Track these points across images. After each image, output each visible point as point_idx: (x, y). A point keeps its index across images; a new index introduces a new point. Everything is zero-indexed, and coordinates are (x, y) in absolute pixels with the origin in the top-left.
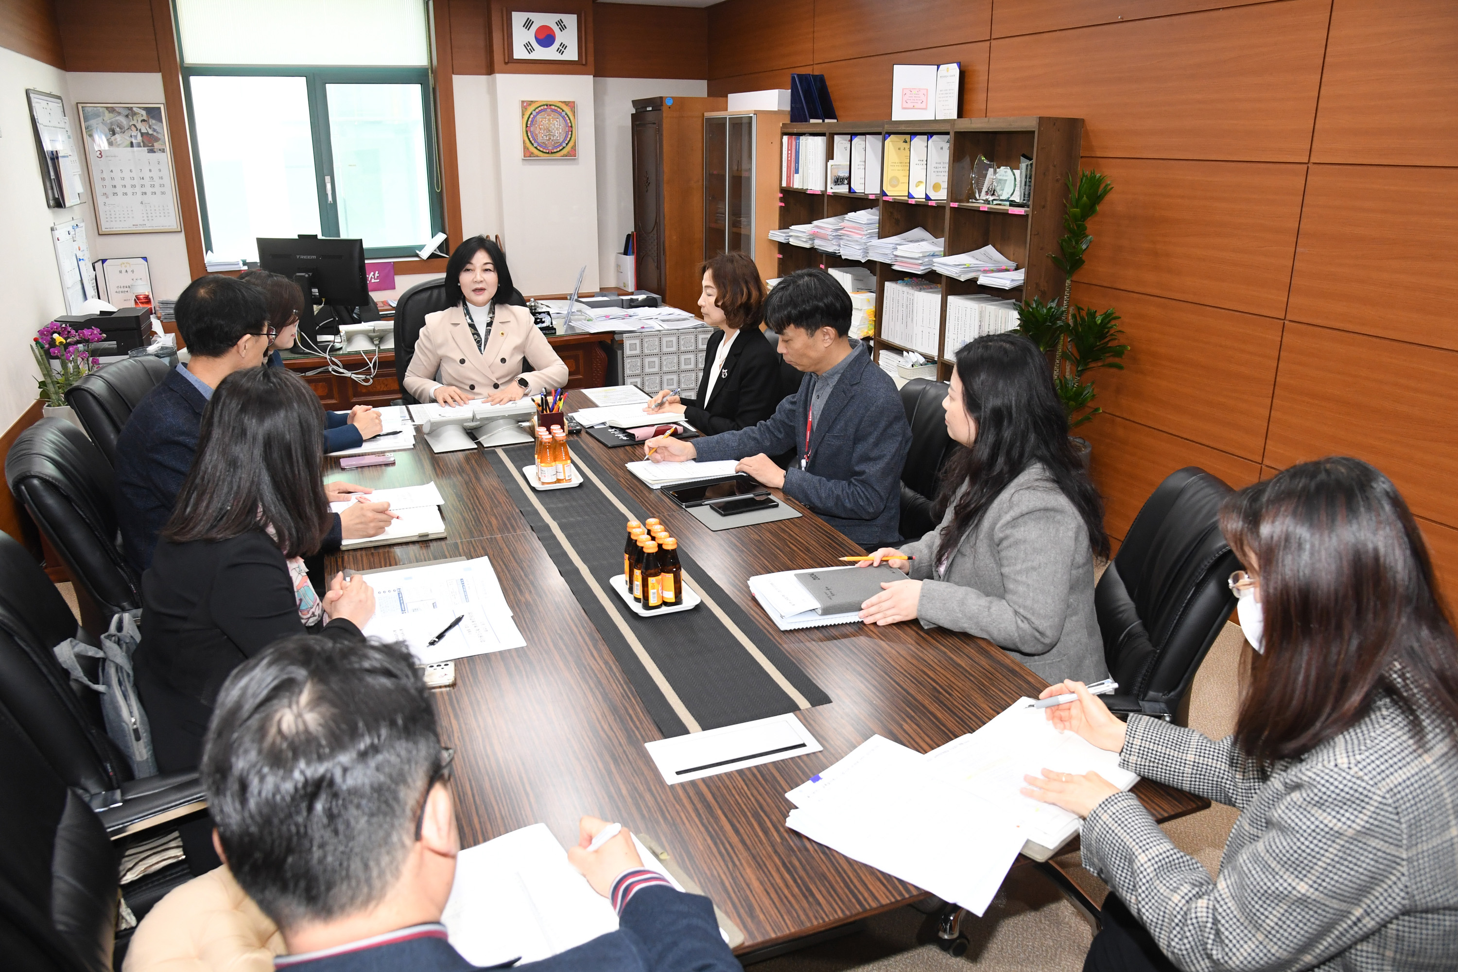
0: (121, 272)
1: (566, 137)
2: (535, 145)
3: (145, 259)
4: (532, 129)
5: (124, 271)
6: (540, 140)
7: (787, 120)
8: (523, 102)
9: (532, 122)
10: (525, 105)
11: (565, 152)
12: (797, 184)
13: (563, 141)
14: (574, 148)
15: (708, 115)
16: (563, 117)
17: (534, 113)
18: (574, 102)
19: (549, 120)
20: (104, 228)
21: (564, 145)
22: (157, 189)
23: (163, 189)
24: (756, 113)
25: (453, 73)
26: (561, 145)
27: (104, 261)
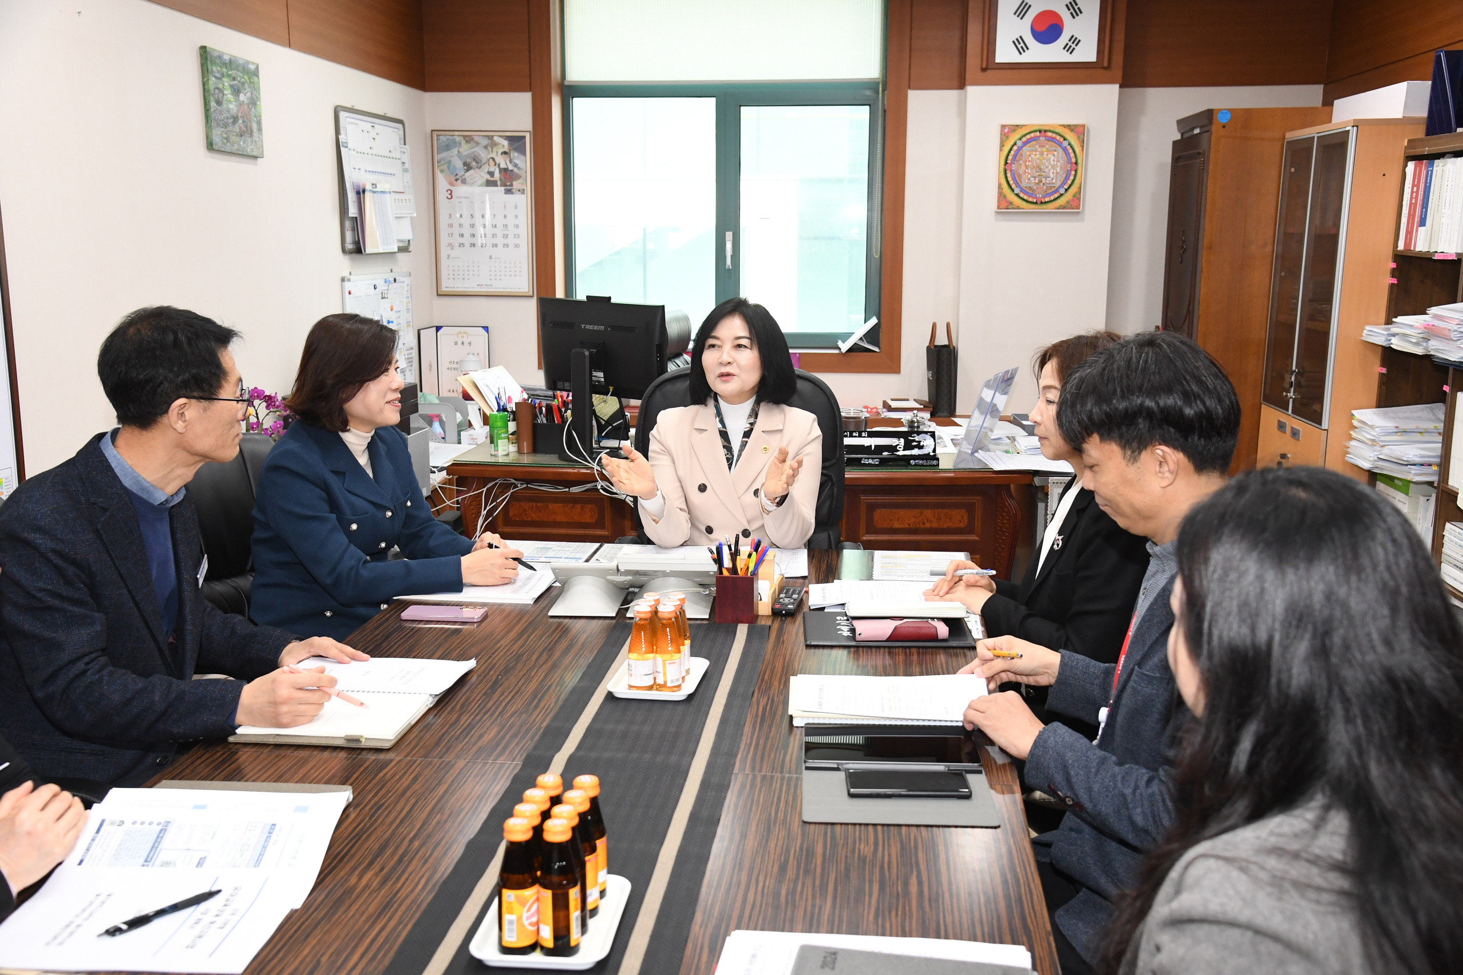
0: (456, 343)
1: (1067, 178)
2: (1017, 191)
3: (486, 329)
4: (1014, 167)
5: (460, 343)
6: (1024, 183)
7: (1420, 132)
8: (1003, 127)
9: (1015, 156)
10: (1007, 131)
11: (1062, 201)
12: (1421, 246)
13: (1062, 186)
14: (1077, 197)
15: (1291, 135)
16: (1065, 150)
17: (1019, 143)
18: (1084, 126)
19: (1042, 154)
20: (444, 289)
21: (1062, 191)
22: (511, 241)
23: (517, 241)
24: (1357, 124)
25: (909, 88)
26: (1057, 191)
27: (438, 328)
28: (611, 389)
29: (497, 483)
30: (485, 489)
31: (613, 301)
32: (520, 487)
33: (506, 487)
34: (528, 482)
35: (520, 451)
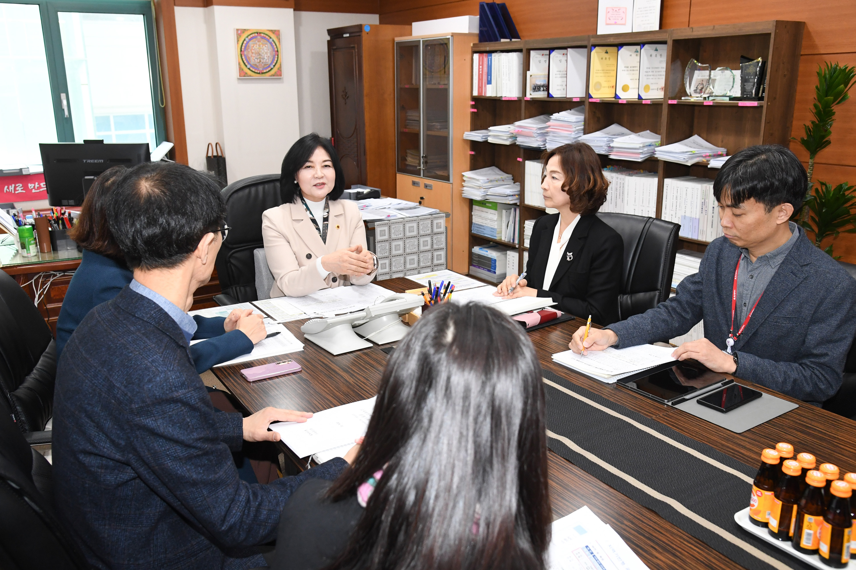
1: (273, 60)
2: (249, 66)
4: (246, 53)
6: (252, 62)
7: (476, 41)
8: (237, 30)
9: (245, 47)
10: (240, 32)
11: (272, 72)
12: (491, 93)
13: (271, 63)
14: (280, 69)
15: (398, 39)
16: (271, 43)
17: (247, 40)
18: (279, 31)
19: (259, 46)
21: (272, 66)
24: (453, 35)
25: (175, 5)
26: (269, 66)
29: (41, 276)
30: (33, 281)
32: (58, 275)
33: (48, 277)
34: (64, 271)
35: (42, 251)
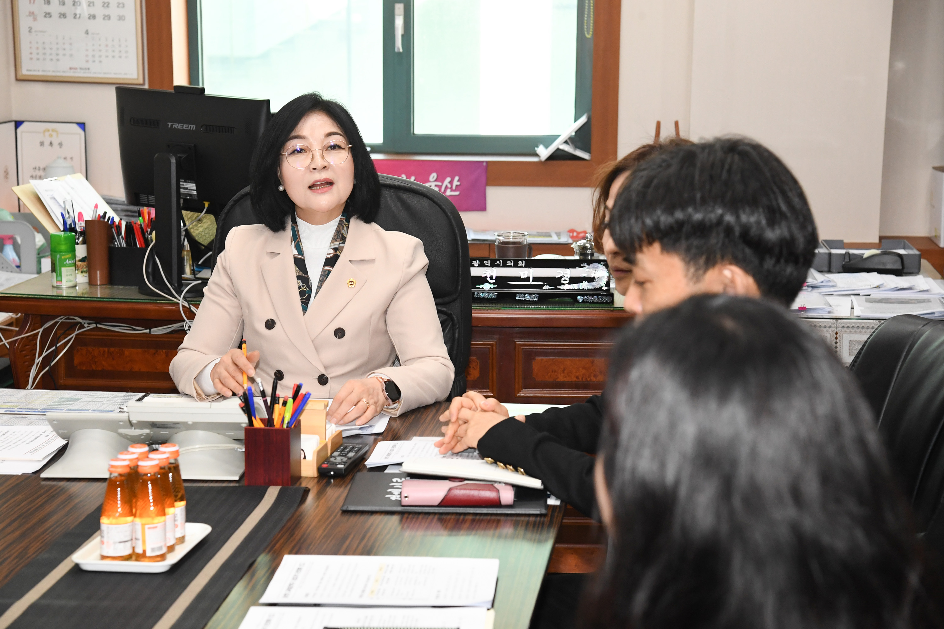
0: (42, 144)
3: (82, 125)
5: (47, 143)
20: (24, 71)
22: (113, 11)
23: (121, 12)
27: (18, 124)
28: (206, 204)
29: (57, 323)
30: (41, 330)
31: (207, 92)
32: (87, 327)
33: (69, 328)
34: (98, 321)
35: (92, 283)
